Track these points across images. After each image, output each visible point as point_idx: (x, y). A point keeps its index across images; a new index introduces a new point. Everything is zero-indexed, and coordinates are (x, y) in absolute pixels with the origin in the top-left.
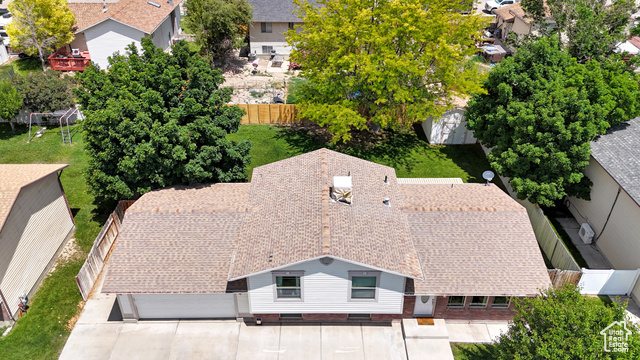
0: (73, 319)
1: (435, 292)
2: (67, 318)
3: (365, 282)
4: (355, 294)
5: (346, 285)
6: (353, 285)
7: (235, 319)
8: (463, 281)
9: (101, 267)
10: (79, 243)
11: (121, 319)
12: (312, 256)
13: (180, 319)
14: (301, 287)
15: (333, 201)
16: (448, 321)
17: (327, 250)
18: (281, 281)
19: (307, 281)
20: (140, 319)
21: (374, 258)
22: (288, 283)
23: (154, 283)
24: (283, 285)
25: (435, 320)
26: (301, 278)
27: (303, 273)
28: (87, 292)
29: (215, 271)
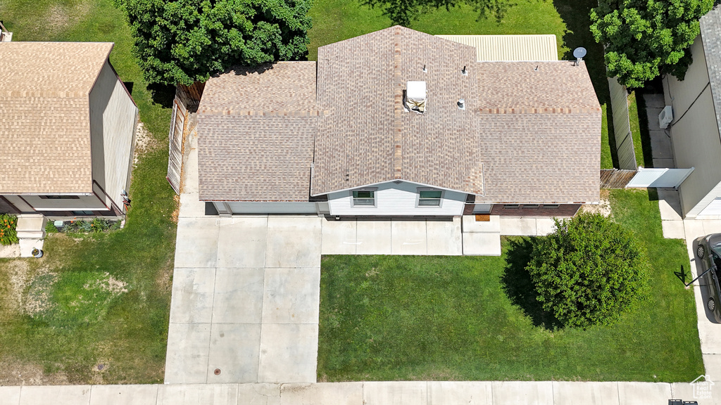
0: (175, 213)
1: (493, 200)
2: (169, 211)
3: (430, 195)
4: (421, 203)
5: (415, 197)
6: (420, 197)
7: (317, 214)
8: (520, 190)
9: (181, 159)
10: (150, 130)
11: (216, 213)
12: (385, 179)
13: (269, 214)
14: (375, 198)
15: (406, 110)
16: (503, 217)
17: (398, 174)
18: (357, 194)
19: (379, 195)
20: (233, 214)
21: (441, 177)
22: (364, 195)
23: (243, 192)
24: (359, 197)
25: (491, 216)
26: (375, 192)
27: (376, 188)
28: (178, 187)
29: (296, 181)
